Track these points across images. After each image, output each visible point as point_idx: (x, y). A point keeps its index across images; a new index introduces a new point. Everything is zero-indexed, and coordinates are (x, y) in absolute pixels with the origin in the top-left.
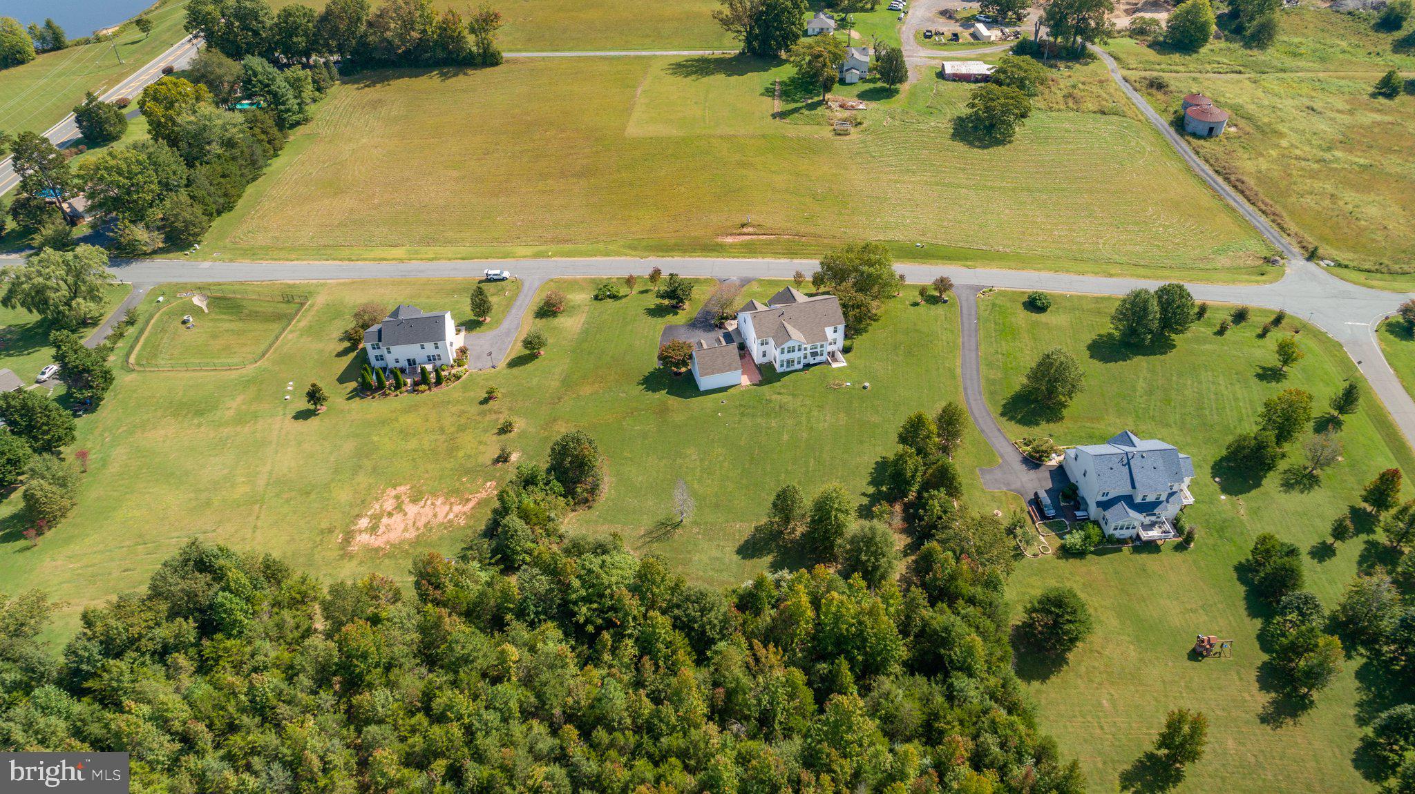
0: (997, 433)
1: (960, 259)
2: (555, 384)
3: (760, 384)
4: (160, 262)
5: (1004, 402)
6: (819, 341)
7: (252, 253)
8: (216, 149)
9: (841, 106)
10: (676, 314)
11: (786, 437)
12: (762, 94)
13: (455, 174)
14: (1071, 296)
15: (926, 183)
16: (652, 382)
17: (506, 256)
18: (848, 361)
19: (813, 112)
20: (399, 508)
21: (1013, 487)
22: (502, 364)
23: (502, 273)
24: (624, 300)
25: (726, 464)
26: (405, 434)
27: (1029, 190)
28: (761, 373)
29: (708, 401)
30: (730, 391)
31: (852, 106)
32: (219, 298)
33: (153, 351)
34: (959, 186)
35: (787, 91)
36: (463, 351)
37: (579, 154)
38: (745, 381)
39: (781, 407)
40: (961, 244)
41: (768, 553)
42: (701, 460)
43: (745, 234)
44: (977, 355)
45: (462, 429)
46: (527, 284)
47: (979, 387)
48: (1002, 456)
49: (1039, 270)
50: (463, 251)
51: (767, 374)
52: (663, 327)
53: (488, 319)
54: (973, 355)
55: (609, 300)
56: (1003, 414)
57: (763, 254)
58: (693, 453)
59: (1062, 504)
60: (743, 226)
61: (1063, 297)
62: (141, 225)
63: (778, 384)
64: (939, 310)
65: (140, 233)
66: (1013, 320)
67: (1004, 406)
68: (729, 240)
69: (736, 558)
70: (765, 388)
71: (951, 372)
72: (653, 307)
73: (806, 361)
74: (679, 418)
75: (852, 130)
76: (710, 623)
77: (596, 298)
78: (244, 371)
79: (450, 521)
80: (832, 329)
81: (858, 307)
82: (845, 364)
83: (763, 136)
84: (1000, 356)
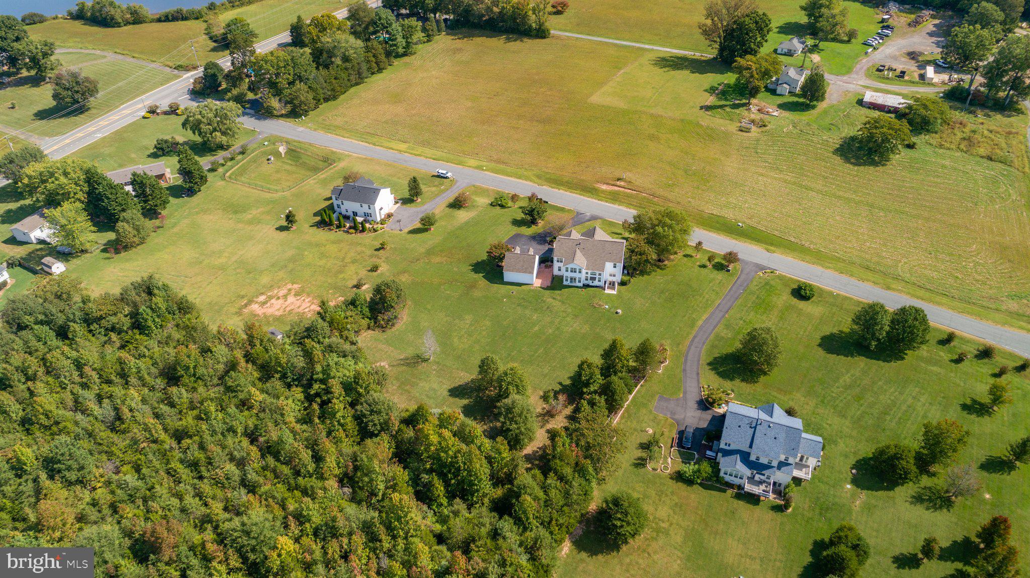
0: (695, 376)
1: (766, 243)
2: (422, 250)
3: (548, 288)
4: (281, 122)
5: (717, 355)
6: (598, 270)
7: (328, 128)
8: (338, 61)
9: (759, 110)
10: (529, 227)
11: (536, 328)
12: (706, 91)
13: (469, 104)
14: (838, 295)
15: (785, 181)
16: (478, 267)
17: (460, 163)
18: (619, 291)
19: (736, 111)
20: (285, 297)
21: (676, 417)
22: (406, 230)
23: (447, 173)
24: (506, 210)
25: (484, 333)
26: (323, 255)
27: (872, 206)
28: (552, 282)
29: (503, 289)
30: (523, 287)
31: (767, 112)
32: (293, 150)
33: (242, 171)
34: (811, 190)
35: (723, 93)
36: (389, 216)
37: (550, 107)
38: (537, 283)
39: (548, 308)
40: (776, 233)
41: (468, 398)
42: (471, 325)
43: (616, 186)
44: (723, 316)
45: (354, 261)
46: (458, 184)
47: (707, 339)
48: (685, 393)
49: (827, 268)
50: (439, 154)
51: (556, 284)
52: (514, 233)
53: (419, 200)
54: (720, 315)
55: (498, 207)
56: (709, 364)
57: (621, 202)
58: (468, 318)
59: (703, 442)
60: (618, 180)
61: (831, 294)
62: (277, 98)
63: (558, 292)
64: (719, 276)
65: (275, 103)
66: (775, 299)
67: (715, 359)
68: (604, 187)
69: (446, 393)
70: (548, 292)
71: (693, 322)
72: (519, 219)
73: (586, 282)
74: (477, 293)
75: (754, 128)
76: (372, 421)
77: (491, 205)
78: (274, 195)
79: (303, 313)
80: (612, 264)
81: (640, 254)
82: (615, 293)
83: (682, 121)
84: (741, 322)
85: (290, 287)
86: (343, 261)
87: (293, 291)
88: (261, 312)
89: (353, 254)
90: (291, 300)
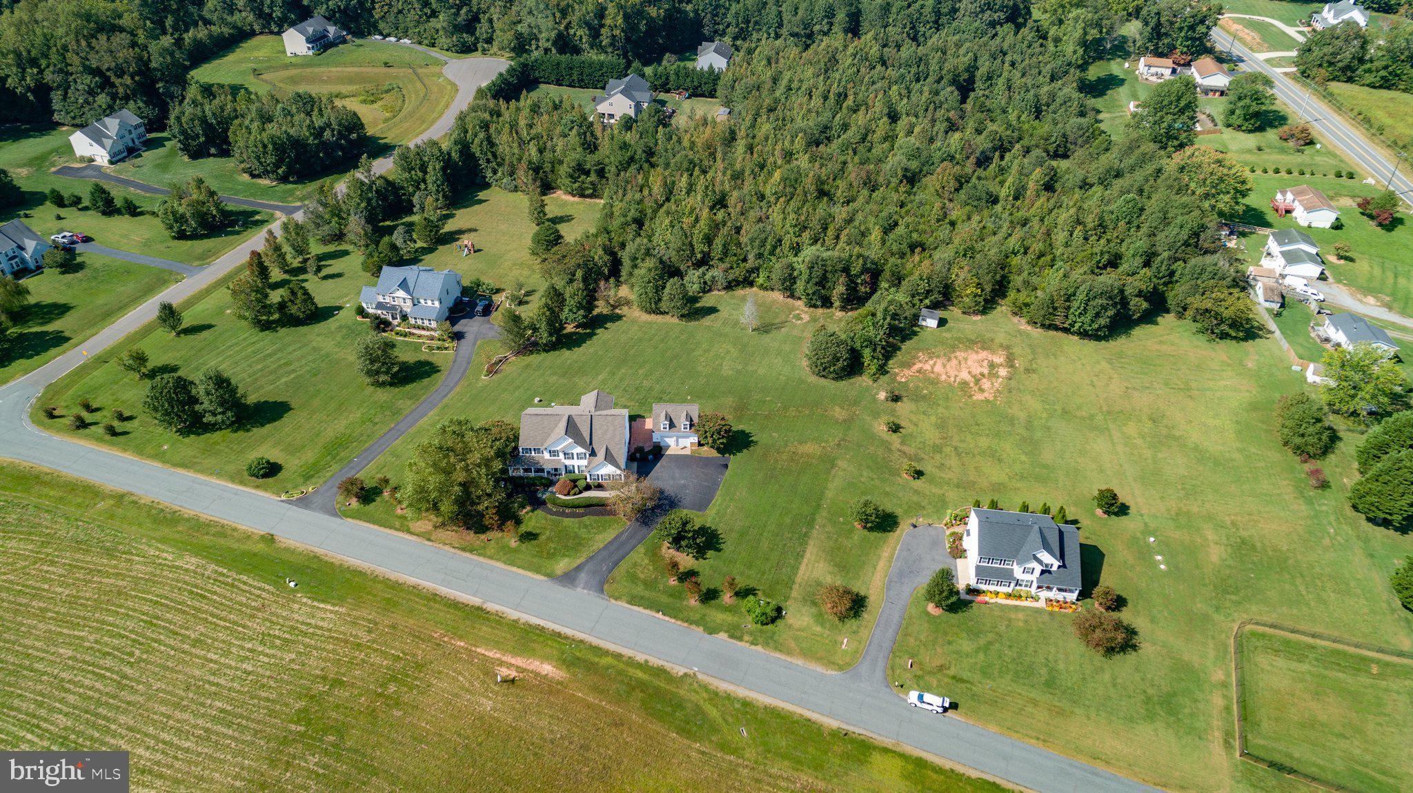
16: (742, 442)
22: (905, 527)
42: (721, 365)
44: (398, 424)
47: (431, 395)
52: (708, 513)
54: (401, 425)
58: (727, 372)
66: (309, 460)
79: (931, 358)
85: (986, 394)
86: (956, 448)
87: (976, 388)
88: (983, 354)
89: (953, 462)
90: (964, 375)
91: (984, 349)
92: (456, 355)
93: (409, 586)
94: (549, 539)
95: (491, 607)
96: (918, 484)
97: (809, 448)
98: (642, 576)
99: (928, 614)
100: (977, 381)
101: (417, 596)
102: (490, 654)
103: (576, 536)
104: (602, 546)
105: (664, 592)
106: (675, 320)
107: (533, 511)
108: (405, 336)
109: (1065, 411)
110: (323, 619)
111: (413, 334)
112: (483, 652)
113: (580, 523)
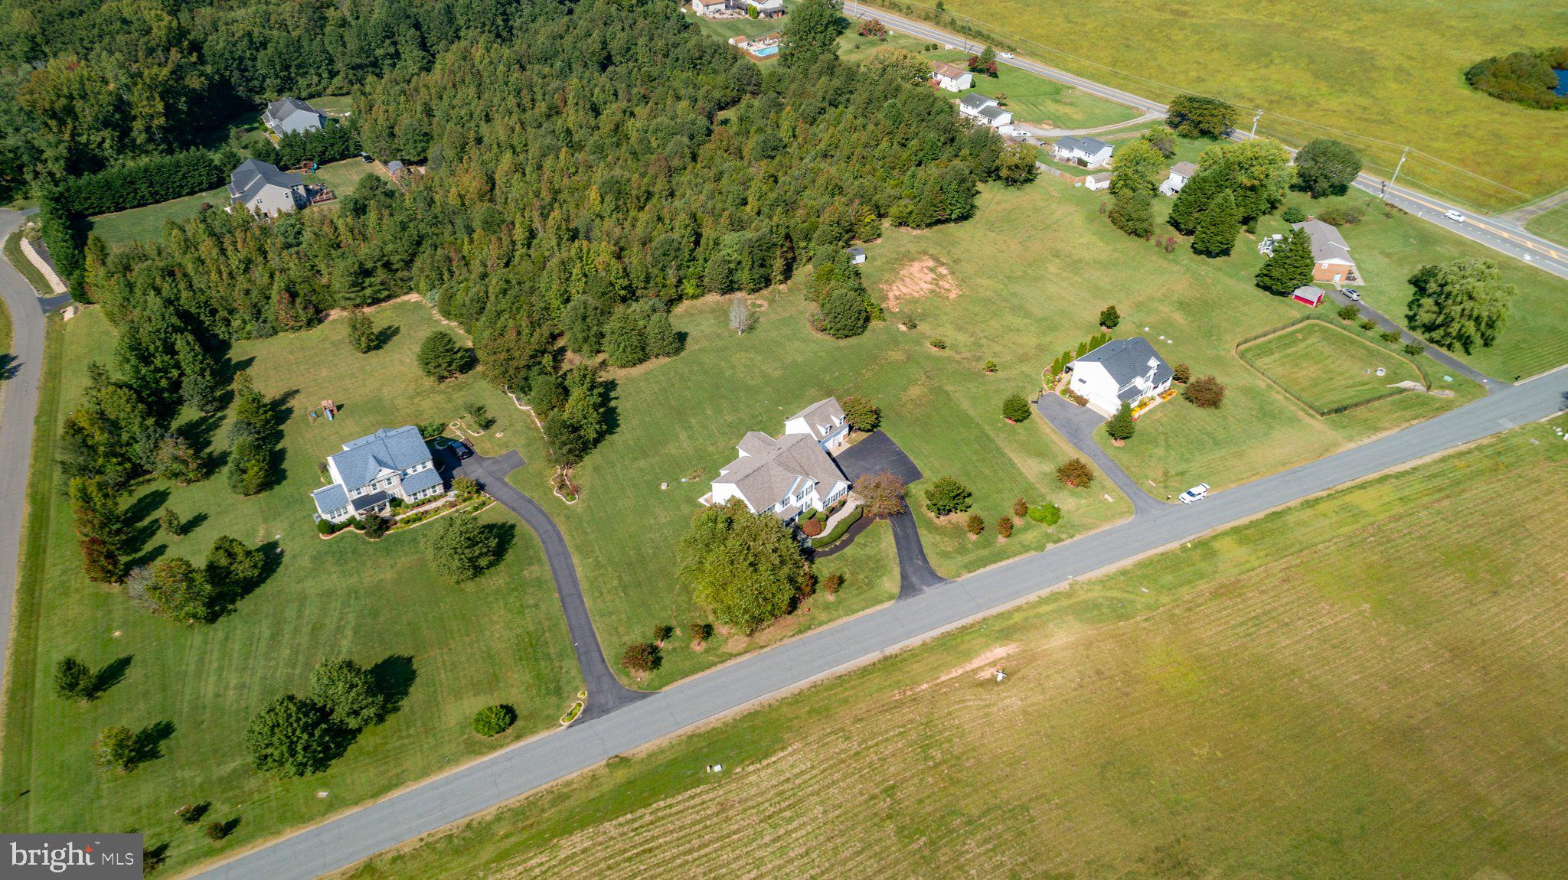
5: (515, 540)
20: (933, 284)
25: (741, 376)
26: (1014, 330)
33: (1339, 340)
42: (763, 371)
47: (546, 549)
58: (775, 373)
61: (455, 760)
66: (525, 680)
67: (513, 536)
85: (954, 292)
86: (986, 337)
87: (943, 291)
88: (917, 265)
89: (997, 348)
90: (925, 286)
91: (913, 260)
92: (503, 502)
93: (809, 689)
94: (853, 574)
95: (892, 650)
96: (1000, 374)
97: (915, 392)
98: (950, 549)
99: (1119, 448)
100: (937, 285)
101: (827, 689)
102: (954, 675)
103: (870, 558)
104: (896, 550)
105: (978, 548)
106: (664, 360)
107: (812, 562)
108: (420, 519)
109: (1009, 278)
110: (792, 766)
111: (426, 512)
112: (947, 677)
113: (858, 544)
